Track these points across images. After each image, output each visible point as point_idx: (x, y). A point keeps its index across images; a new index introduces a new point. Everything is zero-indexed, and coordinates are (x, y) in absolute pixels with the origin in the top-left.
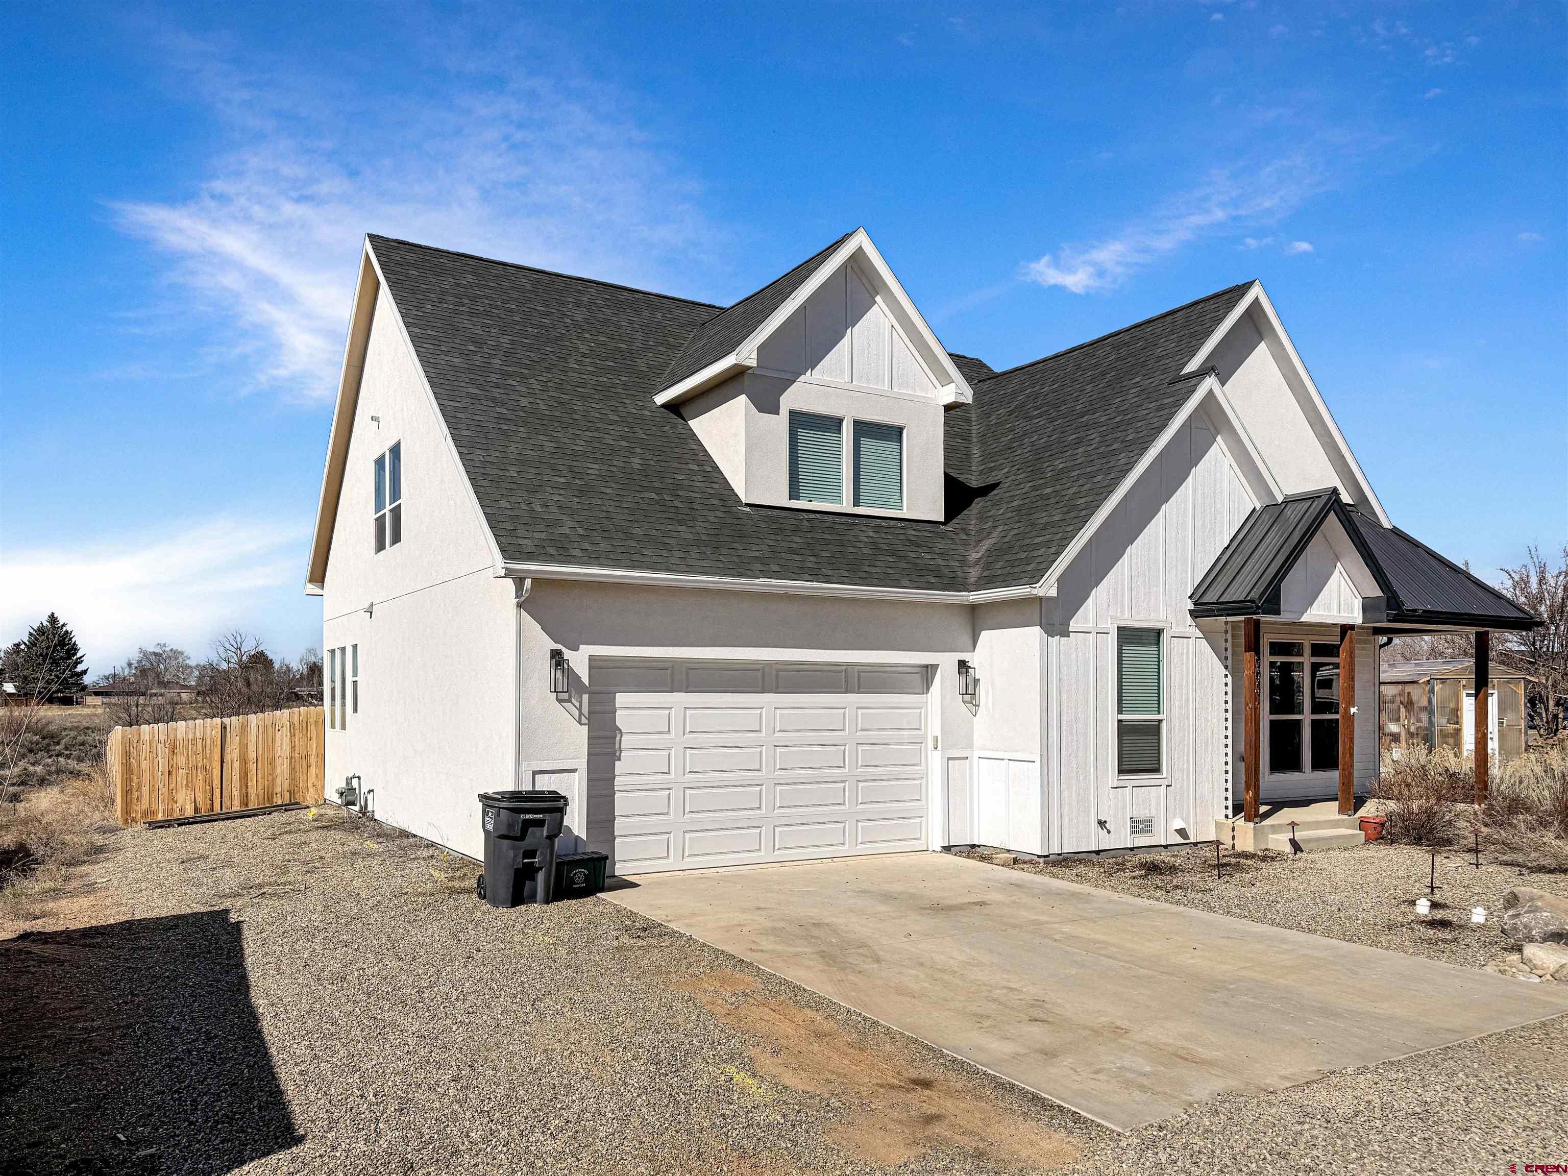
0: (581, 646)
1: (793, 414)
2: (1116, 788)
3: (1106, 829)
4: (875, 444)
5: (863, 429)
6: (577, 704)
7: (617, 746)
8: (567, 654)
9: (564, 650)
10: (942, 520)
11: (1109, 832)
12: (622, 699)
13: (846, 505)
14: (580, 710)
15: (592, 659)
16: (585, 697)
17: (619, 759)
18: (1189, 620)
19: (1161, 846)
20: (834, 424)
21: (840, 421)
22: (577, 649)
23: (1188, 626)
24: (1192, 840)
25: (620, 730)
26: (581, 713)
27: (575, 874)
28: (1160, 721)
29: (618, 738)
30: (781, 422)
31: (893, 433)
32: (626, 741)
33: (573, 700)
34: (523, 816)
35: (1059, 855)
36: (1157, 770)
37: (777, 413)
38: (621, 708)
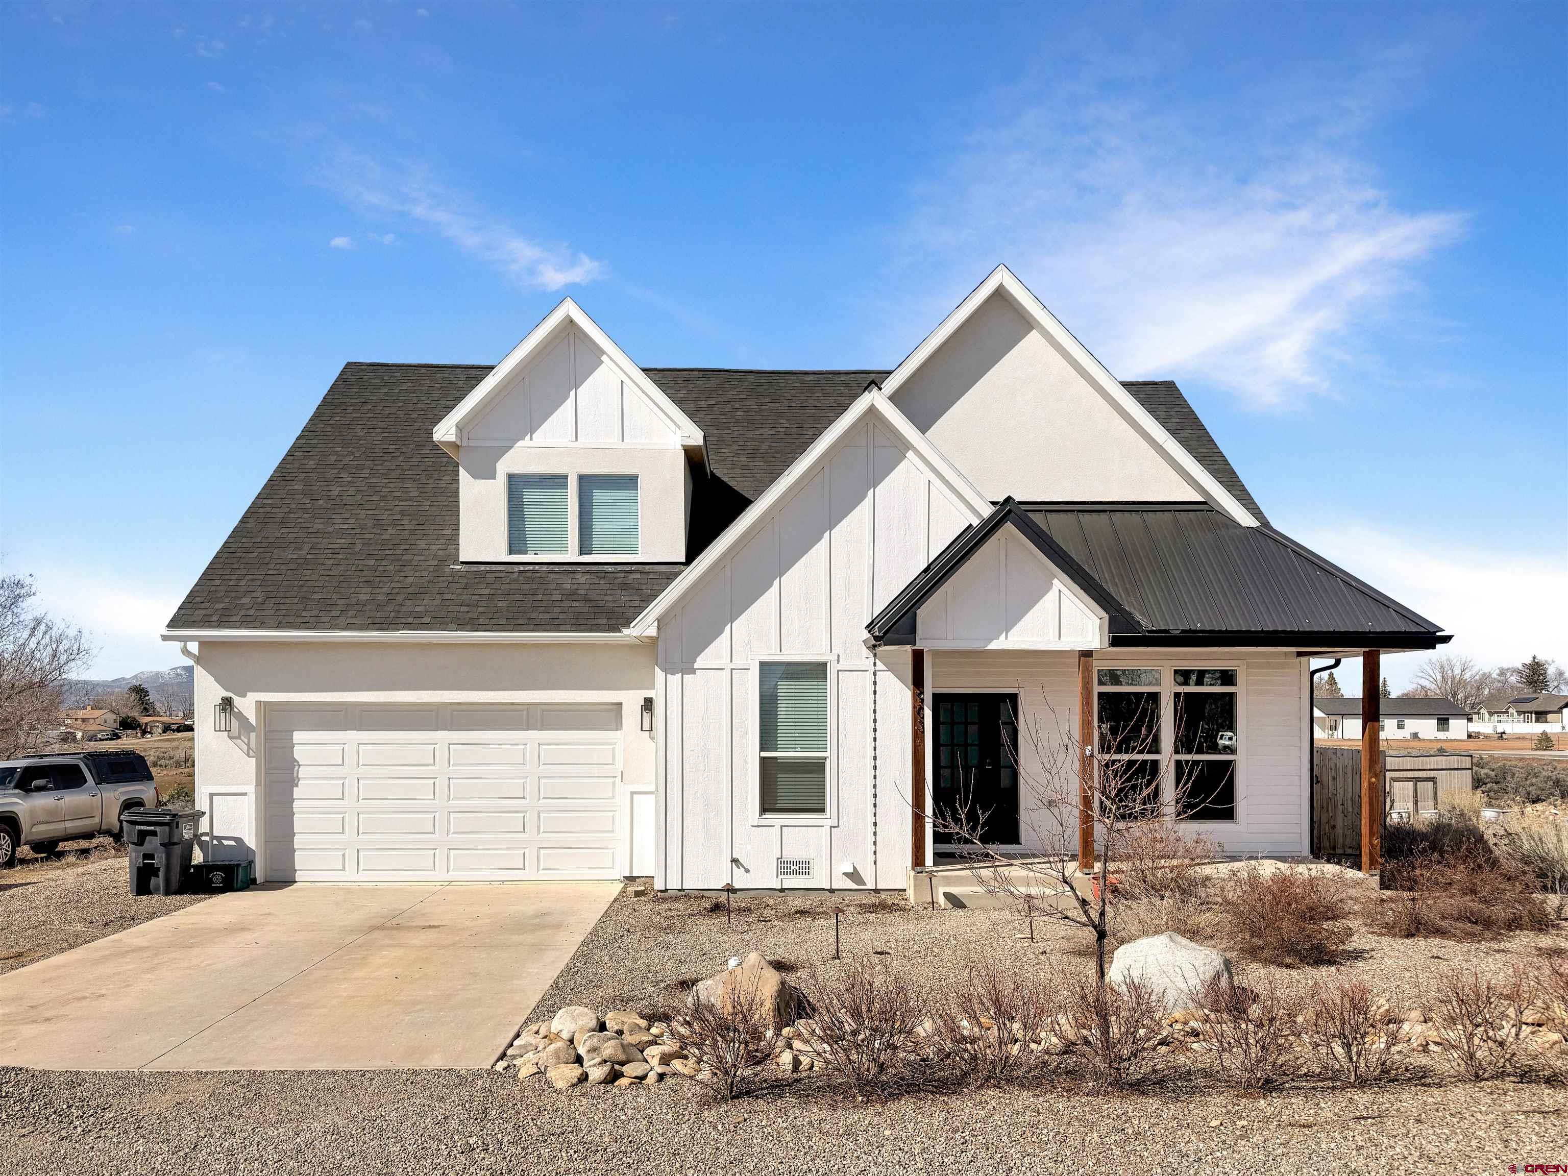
0: (248, 694)
1: (511, 477)
2: (758, 826)
3: (744, 868)
4: (609, 494)
5: (587, 483)
6: (246, 741)
7: (295, 775)
8: (237, 701)
9: (233, 696)
10: (683, 560)
11: (747, 871)
12: (298, 736)
13: (572, 555)
14: (248, 745)
15: (258, 703)
16: (253, 735)
17: (297, 786)
18: (865, 652)
19: (824, 889)
20: (559, 481)
21: (566, 477)
22: (245, 696)
23: (864, 659)
24: (870, 885)
25: (298, 762)
26: (249, 748)
27: (213, 876)
28: (825, 758)
29: (296, 769)
30: (500, 485)
31: (628, 482)
32: (303, 772)
33: (242, 738)
34: (138, 827)
35: (679, 890)
36: (822, 810)
37: (493, 477)
38: (298, 744)
